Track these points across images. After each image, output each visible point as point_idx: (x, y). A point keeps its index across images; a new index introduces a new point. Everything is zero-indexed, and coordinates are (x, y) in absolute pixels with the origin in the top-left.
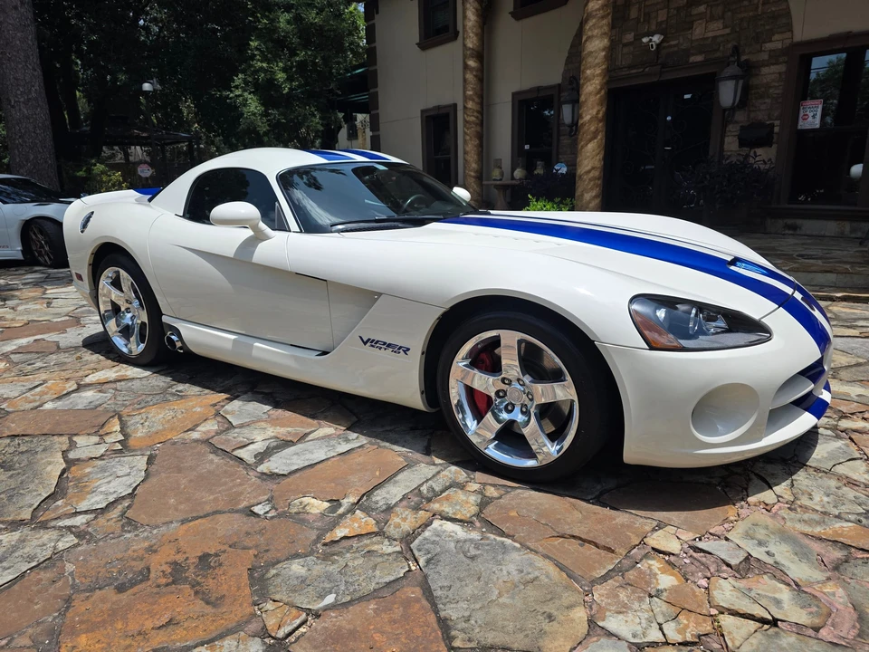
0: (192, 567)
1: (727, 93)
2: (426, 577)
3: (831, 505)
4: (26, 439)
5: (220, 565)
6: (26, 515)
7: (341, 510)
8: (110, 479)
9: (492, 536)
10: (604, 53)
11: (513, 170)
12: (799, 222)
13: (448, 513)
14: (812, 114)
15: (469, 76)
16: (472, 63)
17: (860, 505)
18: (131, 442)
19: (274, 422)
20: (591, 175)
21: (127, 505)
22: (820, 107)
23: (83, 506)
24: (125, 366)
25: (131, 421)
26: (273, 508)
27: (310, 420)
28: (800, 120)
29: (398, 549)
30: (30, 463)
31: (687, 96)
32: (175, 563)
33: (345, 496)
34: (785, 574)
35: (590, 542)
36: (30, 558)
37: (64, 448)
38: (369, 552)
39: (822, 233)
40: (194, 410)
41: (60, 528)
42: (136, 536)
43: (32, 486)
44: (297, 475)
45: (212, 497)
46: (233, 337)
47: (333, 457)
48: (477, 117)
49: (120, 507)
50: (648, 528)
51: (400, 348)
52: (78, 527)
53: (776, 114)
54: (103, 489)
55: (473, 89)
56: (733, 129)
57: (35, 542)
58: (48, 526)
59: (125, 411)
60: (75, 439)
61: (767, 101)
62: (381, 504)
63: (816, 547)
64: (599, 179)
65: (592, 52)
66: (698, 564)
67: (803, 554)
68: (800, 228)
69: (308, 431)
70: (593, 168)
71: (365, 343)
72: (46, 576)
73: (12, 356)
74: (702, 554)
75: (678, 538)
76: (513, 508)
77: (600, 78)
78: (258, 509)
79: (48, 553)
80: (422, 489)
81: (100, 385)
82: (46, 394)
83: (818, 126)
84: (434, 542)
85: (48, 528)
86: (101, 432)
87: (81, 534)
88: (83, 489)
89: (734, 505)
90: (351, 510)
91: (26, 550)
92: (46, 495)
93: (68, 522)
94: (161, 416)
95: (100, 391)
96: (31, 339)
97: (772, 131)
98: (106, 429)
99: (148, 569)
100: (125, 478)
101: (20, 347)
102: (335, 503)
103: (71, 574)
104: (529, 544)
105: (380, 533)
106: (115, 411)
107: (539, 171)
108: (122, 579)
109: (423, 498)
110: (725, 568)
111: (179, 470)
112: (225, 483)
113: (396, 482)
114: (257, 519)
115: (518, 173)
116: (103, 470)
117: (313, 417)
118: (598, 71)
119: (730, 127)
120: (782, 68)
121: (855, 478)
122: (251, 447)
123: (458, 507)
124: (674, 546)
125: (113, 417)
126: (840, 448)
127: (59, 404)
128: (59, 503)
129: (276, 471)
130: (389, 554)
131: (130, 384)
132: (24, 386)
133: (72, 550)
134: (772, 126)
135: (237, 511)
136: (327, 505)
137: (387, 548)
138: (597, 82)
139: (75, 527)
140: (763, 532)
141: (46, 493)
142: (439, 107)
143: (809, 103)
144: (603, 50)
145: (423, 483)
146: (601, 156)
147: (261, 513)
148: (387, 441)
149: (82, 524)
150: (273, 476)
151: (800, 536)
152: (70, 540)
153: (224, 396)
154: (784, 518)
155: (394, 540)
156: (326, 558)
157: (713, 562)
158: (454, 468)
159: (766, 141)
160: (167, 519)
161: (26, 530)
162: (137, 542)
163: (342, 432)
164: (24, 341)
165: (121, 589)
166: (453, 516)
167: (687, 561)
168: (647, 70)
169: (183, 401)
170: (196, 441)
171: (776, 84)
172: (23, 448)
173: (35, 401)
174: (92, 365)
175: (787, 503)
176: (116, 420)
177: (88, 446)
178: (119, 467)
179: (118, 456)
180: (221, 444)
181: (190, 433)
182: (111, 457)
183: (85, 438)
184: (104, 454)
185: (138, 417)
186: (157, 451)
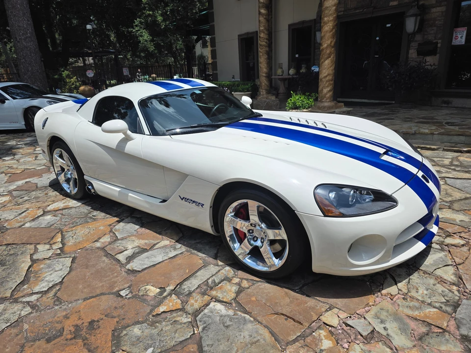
0: (85, 328)
1: (410, 25)
2: (201, 338)
3: (428, 297)
4: (14, 246)
5: (99, 327)
6: (8, 294)
7: (165, 294)
8: (52, 272)
9: (239, 313)
10: (334, 8)
11: (289, 70)
12: (451, 99)
13: (219, 297)
14: (460, 36)
15: (262, 19)
16: (263, 11)
17: (444, 296)
18: (66, 248)
19: (140, 236)
20: (327, 78)
21: (58, 289)
22: (465, 32)
23: (36, 289)
24: (69, 199)
25: (67, 235)
26: (131, 292)
27: (158, 235)
28: (454, 39)
29: (190, 320)
30: (14, 261)
31: (388, 25)
32: (77, 326)
33: (168, 285)
34: (391, 342)
35: (291, 318)
36: (8, 321)
37: (32, 253)
38: (175, 321)
39: (464, 106)
40: (100, 228)
41: (24, 302)
42: (60, 308)
43: (13, 276)
44: (146, 271)
45: (101, 284)
46: (118, 189)
47: (166, 260)
48: (266, 42)
49: (54, 290)
50: (323, 310)
51: (199, 203)
52: (33, 302)
53: (439, 36)
54: (47, 279)
55: (264, 26)
56: (414, 45)
57: (11, 311)
58: (18, 301)
59: (65, 229)
60: (38, 246)
61: (435, 28)
62: (186, 290)
63: (412, 324)
64: (331, 81)
65: (328, 7)
66: (345, 334)
67: (404, 329)
68: (451, 103)
69: (156, 242)
70: (328, 75)
71: (182, 199)
72: (14, 331)
73: (14, 193)
74: (349, 328)
75: (338, 317)
76: (254, 295)
77: (332, 22)
78: (123, 293)
79: (16, 318)
80: (209, 281)
81: (55, 212)
82: (27, 217)
83: (464, 43)
84: (209, 317)
85: (18, 302)
86: (51, 242)
87: (33, 306)
88: (38, 279)
89: (374, 295)
90: (170, 294)
91: (6, 316)
92: (19, 282)
93: (27, 299)
94: (83, 232)
95: (54, 216)
96: (24, 181)
97: (436, 47)
98: (54, 240)
99: (63, 329)
100: (60, 272)
101: (18, 187)
102: (163, 289)
103: (26, 330)
104: (258, 318)
105: (182, 310)
106: (60, 229)
107: (303, 70)
108: (50, 335)
109: (209, 287)
110: (360, 337)
111: (87, 267)
112: (109, 276)
113: (196, 276)
114: (122, 299)
115: (292, 71)
116: (49, 266)
117: (160, 234)
118: (331, 18)
119: (413, 44)
120: (443, 9)
121: (445, 278)
122: (125, 252)
123: (225, 294)
124: (335, 322)
125: (58, 232)
126: (441, 258)
127: (33, 224)
128: (25, 287)
129: (135, 269)
130: (185, 323)
131: (70, 211)
132: (17, 212)
133: (28, 316)
134: (437, 43)
135: (112, 294)
136: (158, 290)
137: (185, 319)
138: (331, 25)
139: (31, 302)
140: (385, 314)
141: (20, 280)
142: (248, 33)
143: (459, 29)
144: (334, 6)
145: (210, 278)
146: (333, 68)
147: (124, 295)
148: (196, 250)
149: (35, 300)
150: (133, 272)
151: (405, 317)
152: (28, 309)
153: (116, 219)
154: (399, 305)
155: (189, 314)
156: (153, 324)
157: (354, 333)
158: (228, 268)
159: (433, 52)
160: (77, 298)
161: (7, 303)
162: (60, 311)
163: (173, 243)
164: (20, 183)
165: (48, 341)
166: (222, 300)
167: (340, 331)
168: (365, 10)
169: (95, 222)
170: (98, 248)
171: (440, 18)
172: (12, 252)
173: (21, 222)
174: (53, 199)
175: (403, 295)
176: (59, 234)
177: (44, 251)
178: (57, 265)
179: (58, 258)
180: (111, 251)
181: (95, 243)
182: (54, 258)
183: (43, 246)
184: (51, 256)
185: (70, 233)
186: (78, 255)
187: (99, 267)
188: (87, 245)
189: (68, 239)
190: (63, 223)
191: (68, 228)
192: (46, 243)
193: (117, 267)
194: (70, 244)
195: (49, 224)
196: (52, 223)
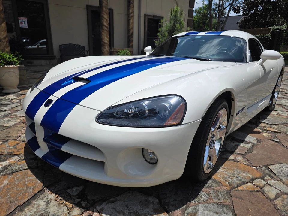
22: (26, 20)
28: (20, 24)
68: (33, 63)
97: (12, 27)
120: (10, 3)
143: (22, 18)
176: (240, 188)
177: (276, 188)
178: (283, 171)
179: (275, 175)
180: (243, 151)
181: (238, 160)
182: (278, 177)
183: (270, 193)
184: (278, 180)
185: (231, 181)
186: (261, 166)
187: (265, 152)
188: (244, 165)
189: (243, 180)
190: (213, 195)
191: (222, 186)
192: (264, 193)
193: (258, 146)
194: (250, 175)
195: (221, 210)
196: (217, 209)
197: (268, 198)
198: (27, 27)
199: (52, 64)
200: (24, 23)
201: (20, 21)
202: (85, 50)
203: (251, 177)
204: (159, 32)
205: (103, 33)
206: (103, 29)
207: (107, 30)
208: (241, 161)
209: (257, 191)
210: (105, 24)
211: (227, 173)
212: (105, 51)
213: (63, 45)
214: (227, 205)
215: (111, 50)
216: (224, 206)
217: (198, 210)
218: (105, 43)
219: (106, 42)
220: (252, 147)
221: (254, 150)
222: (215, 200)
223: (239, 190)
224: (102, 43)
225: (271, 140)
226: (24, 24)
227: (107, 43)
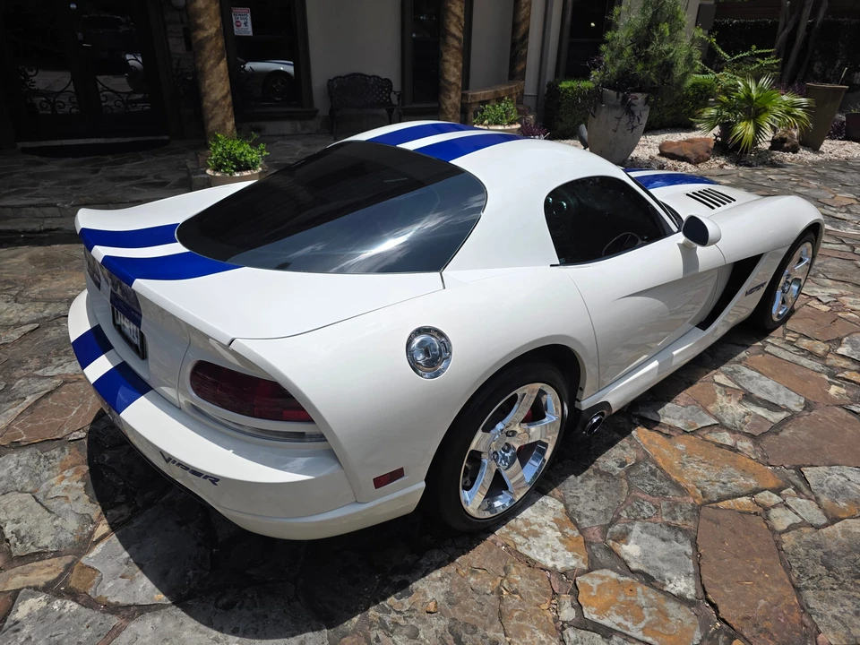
18: (770, 485)
22: (249, 15)
27: (697, 385)
28: (235, 26)
37: (812, 530)
39: (282, 132)
40: (681, 449)
44: (801, 394)
68: (265, 130)
69: (721, 387)
80: (798, 353)
86: (758, 510)
116: (841, 492)
119: (171, 28)
125: (714, 509)
129: (800, 403)
136: (834, 386)
143: (239, 10)
145: (791, 352)
150: (807, 404)
158: (767, 341)
163: (721, 373)
169: (655, 459)
170: (757, 443)
176: (722, 505)
177: (797, 514)
178: (831, 483)
179: (809, 488)
180: (761, 428)
181: (740, 449)
182: (813, 493)
183: (780, 520)
184: (809, 499)
185: (709, 488)
186: (787, 466)
187: (811, 436)
188: (749, 461)
189: (735, 489)
190: (665, 510)
191: (688, 495)
192: (767, 518)
193: (802, 419)
194: (752, 483)
195: (673, 536)
196: (665, 532)
197: (772, 530)
198: (251, 34)
199: (308, 131)
200: (242, 22)
201: (233, 17)
202: (391, 90)
203: (754, 486)
204: (607, 42)
205: (446, 56)
206: (446, 44)
207: (456, 48)
208: (746, 452)
209: (756, 513)
210: (453, 30)
211: (705, 472)
212: (449, 107)
213: (336, 78)
214: (686, 530)
215: (464, 101)
216: (680, 530)
217: (631, 531)
218: (451, 84)
219: (453, 79)
220: (786, 420)
221: (787, 428)
222: (665, 519)
223: (718, 508)
224: (442, 82)
225: (841, 406)
226: (243, 26)
227: (454, 83)
